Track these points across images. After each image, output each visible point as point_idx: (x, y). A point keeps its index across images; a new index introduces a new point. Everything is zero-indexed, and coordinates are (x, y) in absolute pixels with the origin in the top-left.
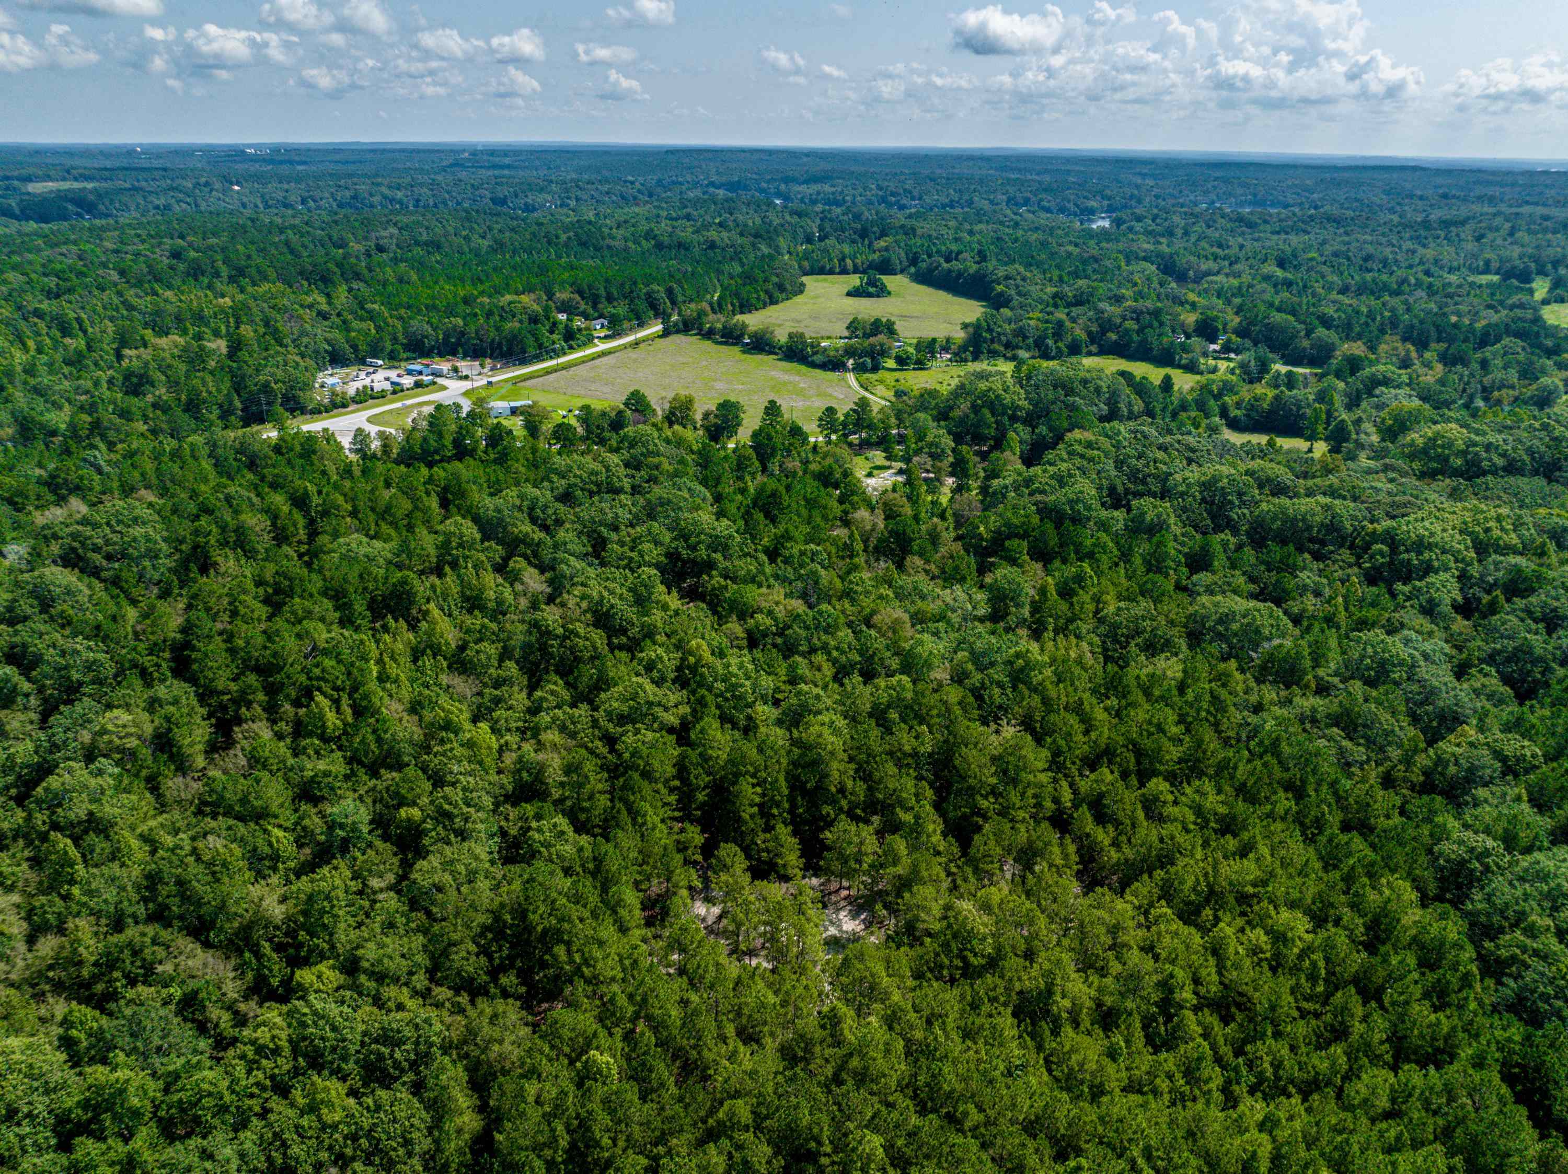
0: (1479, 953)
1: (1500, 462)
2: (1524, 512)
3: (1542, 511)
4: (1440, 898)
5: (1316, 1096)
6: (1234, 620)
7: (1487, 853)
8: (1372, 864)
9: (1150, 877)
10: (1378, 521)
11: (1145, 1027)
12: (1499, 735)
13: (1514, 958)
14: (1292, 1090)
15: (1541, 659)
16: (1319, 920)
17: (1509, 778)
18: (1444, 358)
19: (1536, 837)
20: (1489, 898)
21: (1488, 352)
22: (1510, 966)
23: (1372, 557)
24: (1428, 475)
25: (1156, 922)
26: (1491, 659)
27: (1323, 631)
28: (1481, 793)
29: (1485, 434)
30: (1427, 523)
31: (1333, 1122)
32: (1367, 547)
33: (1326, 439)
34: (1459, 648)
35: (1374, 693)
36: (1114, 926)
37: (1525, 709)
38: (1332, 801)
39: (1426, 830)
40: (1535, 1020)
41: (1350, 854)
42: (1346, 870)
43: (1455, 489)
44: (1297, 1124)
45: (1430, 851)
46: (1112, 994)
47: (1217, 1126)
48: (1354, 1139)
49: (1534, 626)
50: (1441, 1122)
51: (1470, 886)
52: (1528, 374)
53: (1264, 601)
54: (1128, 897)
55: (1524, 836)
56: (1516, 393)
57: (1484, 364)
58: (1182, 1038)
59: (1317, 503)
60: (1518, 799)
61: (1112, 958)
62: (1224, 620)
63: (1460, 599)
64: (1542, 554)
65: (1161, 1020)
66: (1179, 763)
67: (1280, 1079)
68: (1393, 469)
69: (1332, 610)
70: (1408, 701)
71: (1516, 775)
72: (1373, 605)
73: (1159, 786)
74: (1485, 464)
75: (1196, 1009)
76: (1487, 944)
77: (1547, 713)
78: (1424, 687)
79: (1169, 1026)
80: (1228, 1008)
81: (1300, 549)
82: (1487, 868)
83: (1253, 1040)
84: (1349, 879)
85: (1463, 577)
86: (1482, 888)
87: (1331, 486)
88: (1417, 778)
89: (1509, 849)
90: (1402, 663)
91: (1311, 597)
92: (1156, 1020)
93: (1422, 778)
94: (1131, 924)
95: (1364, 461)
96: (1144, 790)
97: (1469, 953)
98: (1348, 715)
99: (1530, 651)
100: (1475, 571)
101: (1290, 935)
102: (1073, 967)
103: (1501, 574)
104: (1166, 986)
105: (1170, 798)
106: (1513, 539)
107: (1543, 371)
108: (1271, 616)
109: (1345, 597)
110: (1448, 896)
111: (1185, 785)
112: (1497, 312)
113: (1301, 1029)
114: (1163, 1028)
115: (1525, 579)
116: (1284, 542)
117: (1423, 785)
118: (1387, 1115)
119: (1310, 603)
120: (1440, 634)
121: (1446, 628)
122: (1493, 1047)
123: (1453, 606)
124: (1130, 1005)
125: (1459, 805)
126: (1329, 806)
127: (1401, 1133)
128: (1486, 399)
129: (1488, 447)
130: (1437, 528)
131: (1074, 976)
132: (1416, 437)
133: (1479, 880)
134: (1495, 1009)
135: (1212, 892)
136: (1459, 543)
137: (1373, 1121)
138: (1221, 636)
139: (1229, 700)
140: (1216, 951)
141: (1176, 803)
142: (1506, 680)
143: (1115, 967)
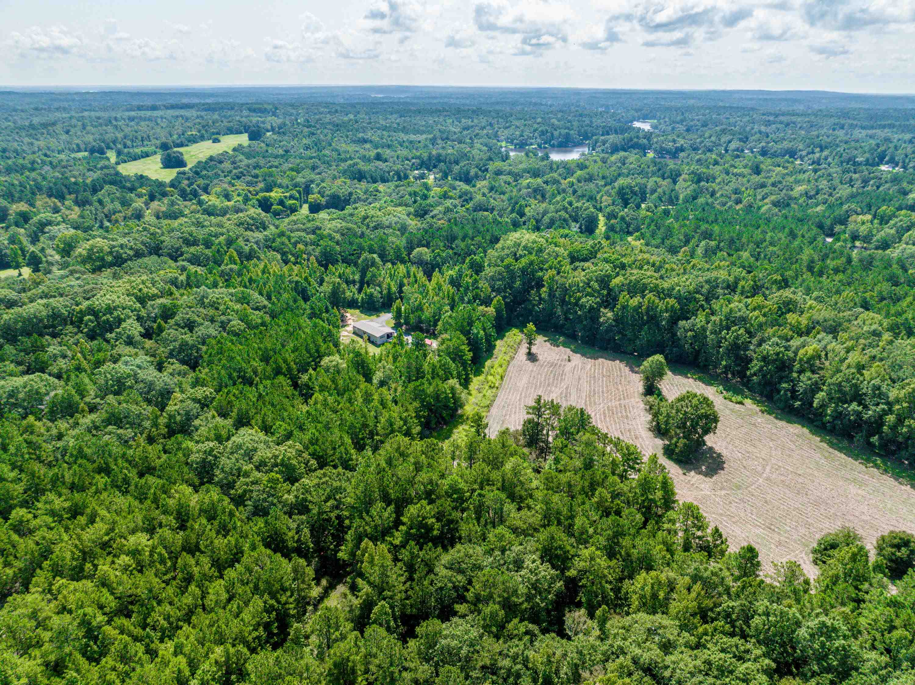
0: (231, 498)
1: (131, 253)
2: (154, 275)
3: (162, 272)
4: (202, 484)
5: (194, 617)
6: (19, 392)
7: (212, 450)
8: (163, 486)
9: (41, 568)
10: (80, 304)
11: (84, 655)
12: (192, 391)
13: (245, 491)
14: (181, 623)
15: (193, 346)
16: (151, 531)
17: (205, 409)
18: (77, 203)
19: (229, 430)
20: (223, 471)
21: (100, 194)
22: (245, 496)
23: (86, 325)
24: (97, 270)
25: (59, 592)
26: (171, 355)
27: (78, 376)
28: (197, 422)
29: (117, 240)
30: (108, 296)
31: (208, 622)
32: (81, 320)
33: (28, 265)
34: (154, 356)
35: (122, 398)
36: (33, 613)
37: (197, 372)
38: (128, 465)
39: (180, 454)
40: (266, 513)
41: (150, 488)
42: (152, 497)
43: (115, 274)
44: (192, 638)
45: (187, 464)
46: (52, 652)
47: (153, 673)
48: (220, 623)
49: (183, 331)
50: (251, 585)
51: (212, 469)
52: (125, 203)
53: (33, 373)
54: (32, 590)
55: (224, 433)
56: (123, 214)
57: (100, 202)
58: (109, 644)
59: (38, 304)
60: (214, 417)
61: (41, 632)
62: (12, 394)
63: (143, 331)
64: (171, 294)
65: (92, 643)
66: (25, 493)
67: (172, 623)
68: (76, 272)
69: (77, 362)
70: (141, 394)
71: (207, 406)
72: (99, 350)
73: (19, 513)
74: (124, 256)
75: (109, 622)
76: (232, 492)
77: (207, 370)
78: (145, 383)
79: (98, 643)
80: (126, 607)
81: (41, 335)
82: (216, 457)
83: (149, 614)
84: (156, 501)
85: (139, 319)
86: (218, 467)
87: (43, 292)
88: (164, 431)
89: (220, 443)
90: (129, 376)
91: (61, 360)
92: (88, 646)
93: (166, 430)
94: (43, 604)
95: (57, 272)
96: (10, 522)
97: (227, 500)
98: (114, 416)
99: (187, 344)
100: (143, 313)
101: (140, 548)
102: (16, 656)
103: (156, 311)
104: (85, 623)
105: (30, 516)
106: (154, 291)
107: (132, 200)
108: (42, 381)
109: (82, 352)
110: (205, 480)
111: (36, 503)
112: (95, 172)
113: (170, 590)
114: (95, 647)
115: (169, 309)
116: (29, 334)
117: (168, 432)
118: (229, 600)
119: (62, 364)
120: (141, 352)
121: (143, 348)
122: (255, 536)
123: (141, 336)
124: (67, 650)
125: (190, 434)
126: (127, 469)
127: (238, 604)
128: (109, 221)
129: (122, 246)
130: (114, 297)
131: (19, 662)
132: (81, 250)
133: (215, 464)
134: (248, 519)
135: (84, 553)
136: (130, 302)
137: (224, 608)
138: (15, 405)
139: (40, 440)
140: (104, 583)
141: (35, 517)
142: (183, 362)
143: (46, 636)
